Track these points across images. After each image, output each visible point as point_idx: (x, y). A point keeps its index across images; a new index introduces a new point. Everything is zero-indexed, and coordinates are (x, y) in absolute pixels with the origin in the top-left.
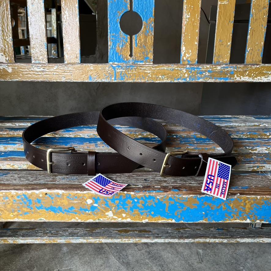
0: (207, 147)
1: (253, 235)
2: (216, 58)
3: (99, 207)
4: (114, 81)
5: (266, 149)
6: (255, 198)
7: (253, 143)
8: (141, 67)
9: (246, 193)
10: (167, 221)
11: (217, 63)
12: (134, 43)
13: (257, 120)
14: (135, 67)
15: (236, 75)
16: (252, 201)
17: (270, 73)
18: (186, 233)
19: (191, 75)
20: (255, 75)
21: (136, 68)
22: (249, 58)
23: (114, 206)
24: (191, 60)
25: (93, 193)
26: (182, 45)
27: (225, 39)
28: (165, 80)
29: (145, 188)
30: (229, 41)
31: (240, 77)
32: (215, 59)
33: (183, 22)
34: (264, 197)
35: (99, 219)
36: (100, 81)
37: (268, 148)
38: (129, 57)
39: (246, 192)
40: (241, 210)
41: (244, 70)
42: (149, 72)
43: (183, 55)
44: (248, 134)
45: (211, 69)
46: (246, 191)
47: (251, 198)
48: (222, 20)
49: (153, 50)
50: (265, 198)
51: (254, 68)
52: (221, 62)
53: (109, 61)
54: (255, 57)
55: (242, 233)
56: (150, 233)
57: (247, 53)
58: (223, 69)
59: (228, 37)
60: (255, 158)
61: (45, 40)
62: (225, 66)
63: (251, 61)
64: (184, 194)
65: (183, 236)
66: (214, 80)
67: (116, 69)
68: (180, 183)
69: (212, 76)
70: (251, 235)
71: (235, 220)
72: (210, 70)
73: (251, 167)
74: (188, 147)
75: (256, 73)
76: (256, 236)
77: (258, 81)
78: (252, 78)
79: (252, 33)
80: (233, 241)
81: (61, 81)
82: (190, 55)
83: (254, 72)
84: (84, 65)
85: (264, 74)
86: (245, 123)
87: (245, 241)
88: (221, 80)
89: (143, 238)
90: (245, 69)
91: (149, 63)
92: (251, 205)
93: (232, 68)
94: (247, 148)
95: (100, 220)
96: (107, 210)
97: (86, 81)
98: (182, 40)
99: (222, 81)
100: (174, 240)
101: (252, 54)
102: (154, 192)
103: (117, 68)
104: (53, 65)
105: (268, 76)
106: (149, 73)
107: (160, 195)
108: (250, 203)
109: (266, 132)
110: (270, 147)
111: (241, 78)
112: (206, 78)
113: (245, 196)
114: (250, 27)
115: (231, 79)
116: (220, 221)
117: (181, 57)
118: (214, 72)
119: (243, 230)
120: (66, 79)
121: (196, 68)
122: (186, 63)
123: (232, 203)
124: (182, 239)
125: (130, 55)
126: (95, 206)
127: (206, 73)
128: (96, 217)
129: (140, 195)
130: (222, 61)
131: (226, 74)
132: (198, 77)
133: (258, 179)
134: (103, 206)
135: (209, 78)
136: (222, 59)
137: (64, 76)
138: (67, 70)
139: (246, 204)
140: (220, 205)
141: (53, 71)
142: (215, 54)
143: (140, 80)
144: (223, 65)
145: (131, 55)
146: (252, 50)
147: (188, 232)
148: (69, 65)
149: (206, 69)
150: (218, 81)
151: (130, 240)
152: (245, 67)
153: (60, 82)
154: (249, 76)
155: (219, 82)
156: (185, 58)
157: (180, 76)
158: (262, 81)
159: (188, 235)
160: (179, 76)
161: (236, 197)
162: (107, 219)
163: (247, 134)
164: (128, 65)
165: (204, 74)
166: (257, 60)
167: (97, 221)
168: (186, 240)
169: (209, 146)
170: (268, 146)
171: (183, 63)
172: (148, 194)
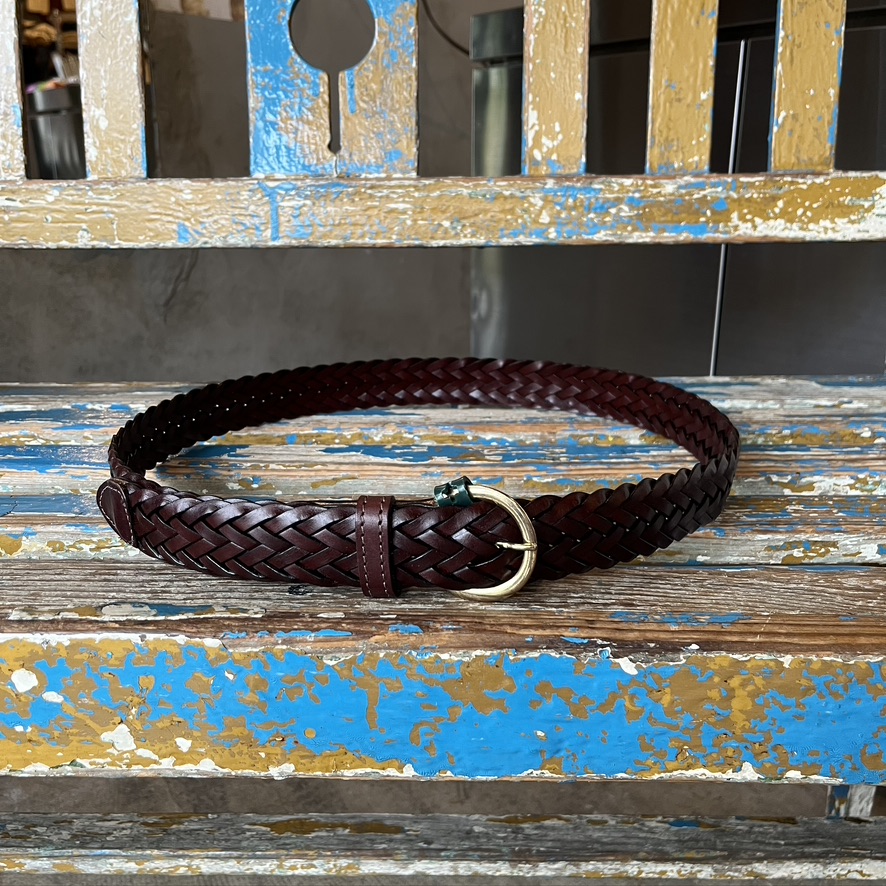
0: (608, 478)
1: (819, 850)
2: (656, 151)
3: (69, 708)
4: (271, 244)
5: (852, 482)
6: (772, 664)
7: (796, 461)
8: (372, 187)
9: (727, 642)
10: (381, 772)
11: (663, 171)
12: (345, 101)
13: (827, 389)
14: (350, 190)
15: (735, 216)
16: (759, 681)
17: (867, 205)
18: (546, 835)
19: (563, 215)
20: (809, 214)
21: (355, 194)
22: (782, 147)
23: (136, 700)
24: (561, 159)
25: (34, 644)
26: (525, 104)
27: (688, 78)
28: (465, 236)
29: (271, 623)
30: (704, 85)
31: (752, 221)
32: (652, 155)
33: (526, 20)
34: (814, 658)
35: (73, 763)
36: (219, 244)
37: (858, 480)
38: (328, 154)
39: (729, 638)
40: (712, 720)
41: (765, 194)
42: (401, 206)
43: (530, 143)
44: (787, 432)
45: (639, 191)
46: (731, 633)
47: (753, 663)
48: (673, 8)
49: (418, 123)
50: (816, 667)
51: (804, 187)
52: (676, 166)
53: (252, 168)
54: (805, 146)
55: (775, 838)
56: (399, 836)
57: (775, 129)
58: (683, 191)
59: (700, 72)
60: (796, 511)
61: (16, 96)
62: (693, 180)
63: (793, 160)
64: (444, 648)
65: (529, 851)
66: (652, 234)
67: (278, 197)
68: (441, 600)
69: (642, 220)
70: (812, 849)
71: (689, 767)
72: (637, 195)
73: (777, 548)
74: (529, 479)
75: (815, 206)
76: (832, 852)
77: (823, 237)
78: (799, 224)
79: (791, 53)
80: (736, 871)
81: (74, 245)
82: (555, 143)
83: (807, 204)
84: (160, 183)
85: (845, 211)
86: (782, 400)
87: (786, 875)
88: (680, 233)
89: (367, 857)
90: (771, 191)
91: (403, 173)
92: (753, 695)
93: (720, 189)
94: (775, 478)
95: (82, 766)
96: (107, 723)
97: (169, 244)
98: (525, 86)
99: (684, 237)
100: (492, 865)
101: (796, 136)
102: (310, 637)
103: (283, 192)
104: (45, 184)
105: (863, 217)
106: (404, 212)
107: (339, 650)
108: (750, 688)
109: (859, 424)
110: (867, 473)
111: (755, 227)
112: (621, 226)
113: (724, 653)
114: (781, 34)
115: (717, 231)
116: (620, 775)
117: (525, 149)
118: (651, 205)
119: (780, 829)
120: (93, 240)
121: (580, 189)
122: (543, 170)
123: (668, 690)
124: (528, 862)
125: (329, 146)
126: (51, 703)
127: (620, 210)
128: (60, 754)
129: (249, 649)
130: (682, 161)
131: (699, 213)
132: (591, 224)
133: (795, 586)
134: (86, 701)
135: (632, 225)
136: (681, 157)
137: (84, 226)
138: (98, 204)
139: (730, 695)
140: (614, 696)
141: (44, 208)
142: (653, 136)
143: (370, 238)
144: (684, 175)
145: (334, 146)
146: (795, 117)
147: (552, 835)
148: (102, 187)
149: (618, 192)
150: (668, 237)
151: (315, 862)
152: (771, 185)
153: (71, 249)
154: (788, 216)
155: (670, 241)
156: (538, 155)
157: (520, 221)
158: (839, 237)
159: (550, 844)
160: (516, 221)
161: (682, 658)
162: (109, 760)
163: (780, 432)
164: (322, 182)
165: (613, 211)
166: (816, 158)
167: (68, 771)
168: (542, 865)
169: (616, 472)
170: (861, 472)
171: (532, 172)
172: (284, 647)
